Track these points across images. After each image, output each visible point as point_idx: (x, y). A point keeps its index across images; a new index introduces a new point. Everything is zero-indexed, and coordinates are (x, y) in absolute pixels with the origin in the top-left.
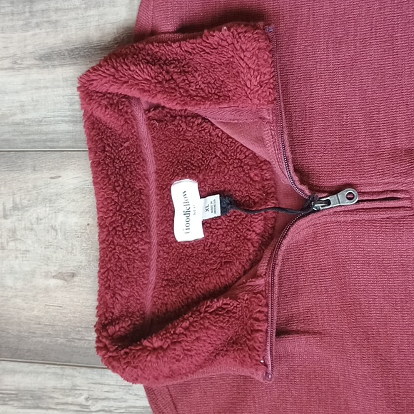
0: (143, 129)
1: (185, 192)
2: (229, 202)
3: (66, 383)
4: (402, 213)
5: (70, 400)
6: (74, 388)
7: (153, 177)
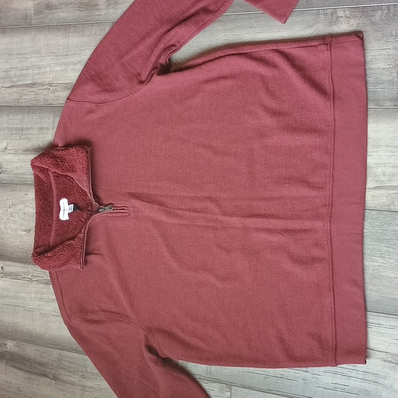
0: (52, 179)
1: (64, 203)
2: (76, 207)
3: (25, 270)
4: (126, 214)
5: (26, 276)
6: (28, 272)
7: (55, 196)
